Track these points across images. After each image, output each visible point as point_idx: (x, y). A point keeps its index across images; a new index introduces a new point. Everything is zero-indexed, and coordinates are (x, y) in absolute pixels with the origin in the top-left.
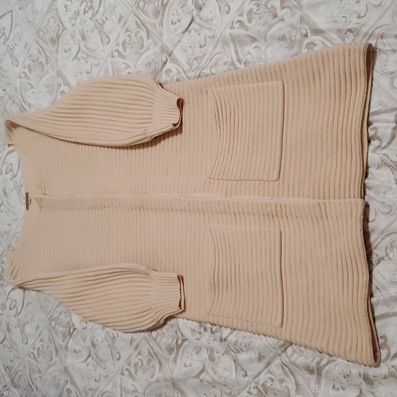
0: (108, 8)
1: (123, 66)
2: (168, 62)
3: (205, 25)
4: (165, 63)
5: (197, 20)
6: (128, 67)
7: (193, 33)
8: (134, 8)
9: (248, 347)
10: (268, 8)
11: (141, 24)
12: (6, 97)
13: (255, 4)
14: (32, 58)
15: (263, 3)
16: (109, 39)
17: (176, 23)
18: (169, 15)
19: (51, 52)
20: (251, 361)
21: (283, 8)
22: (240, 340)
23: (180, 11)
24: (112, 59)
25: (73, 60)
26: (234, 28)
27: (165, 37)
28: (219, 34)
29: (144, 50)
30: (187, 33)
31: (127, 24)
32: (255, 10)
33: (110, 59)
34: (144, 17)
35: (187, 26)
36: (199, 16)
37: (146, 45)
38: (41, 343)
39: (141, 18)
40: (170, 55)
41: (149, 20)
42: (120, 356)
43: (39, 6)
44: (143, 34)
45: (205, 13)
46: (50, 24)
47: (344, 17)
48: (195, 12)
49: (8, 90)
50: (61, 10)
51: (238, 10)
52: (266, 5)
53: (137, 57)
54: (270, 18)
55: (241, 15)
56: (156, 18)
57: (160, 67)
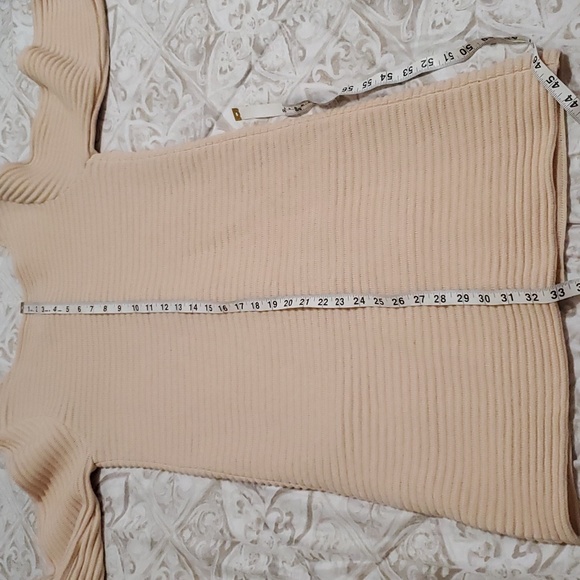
1: (147, 132)
2: (215, 127)
3: (270, 76)
4: (210, 129)
5: (257, 68)
6: (155, 133)
7: (252, 87)
8: (163, 49)
9: (333, 552)
10: (363, 53)
11: (174, 73)
13: (343, 47)
14: (8, 119)
15: (355, 45)
16: (125, 92)
17: (226, 71)
18: (216, 61)
19: (193, 74)
20: (336, 572)
21: (384, 52)
22: (322, 540)
23: (233, 54)
24: (132, 122)
26: (313, 81)
27: (210, 93)
28: (289, 90)
29: (179, 109)
30: (243, 86)
31: (152, 72)
32: (342, 56)
33: (129, 122)
34: (178, 63)
35: (243, 76)
36: (261, 63)
37: (181, 104)
38: (14, 548)
39: (173, 63)
41: (187, 67)
42: (134, 566)
44: (178, 87)
45: (269, 59)
46: (192, 26)
47: (472, 66)
48: (254, 57)
51: (319, 54)
52: (359, 48)
53: (167, 120)
54: (366, 67)
55: (322, 62)
56: (198, 64)
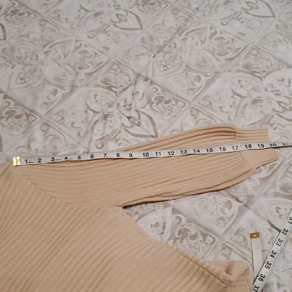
0: (285, 129)
12: (190, 11)
25: (232, 90)
40: (246, 205)
43: (281, 48)
49: (198, 14)
50: (279, 74)
57: (232, 194)
